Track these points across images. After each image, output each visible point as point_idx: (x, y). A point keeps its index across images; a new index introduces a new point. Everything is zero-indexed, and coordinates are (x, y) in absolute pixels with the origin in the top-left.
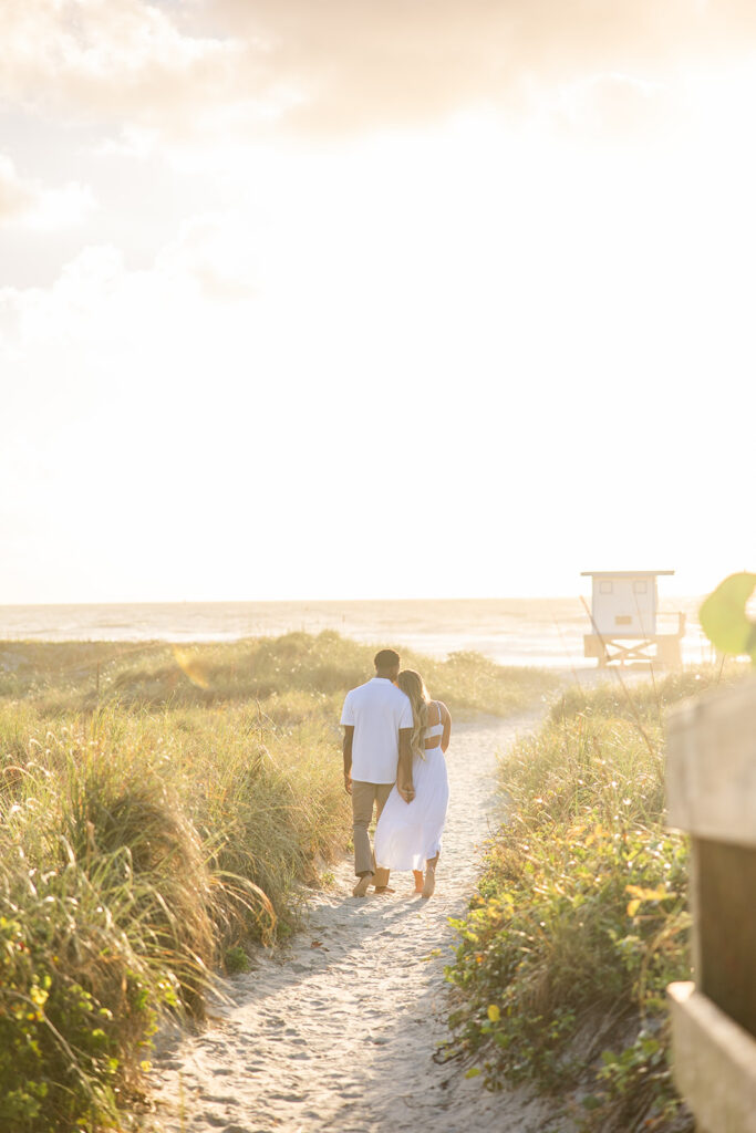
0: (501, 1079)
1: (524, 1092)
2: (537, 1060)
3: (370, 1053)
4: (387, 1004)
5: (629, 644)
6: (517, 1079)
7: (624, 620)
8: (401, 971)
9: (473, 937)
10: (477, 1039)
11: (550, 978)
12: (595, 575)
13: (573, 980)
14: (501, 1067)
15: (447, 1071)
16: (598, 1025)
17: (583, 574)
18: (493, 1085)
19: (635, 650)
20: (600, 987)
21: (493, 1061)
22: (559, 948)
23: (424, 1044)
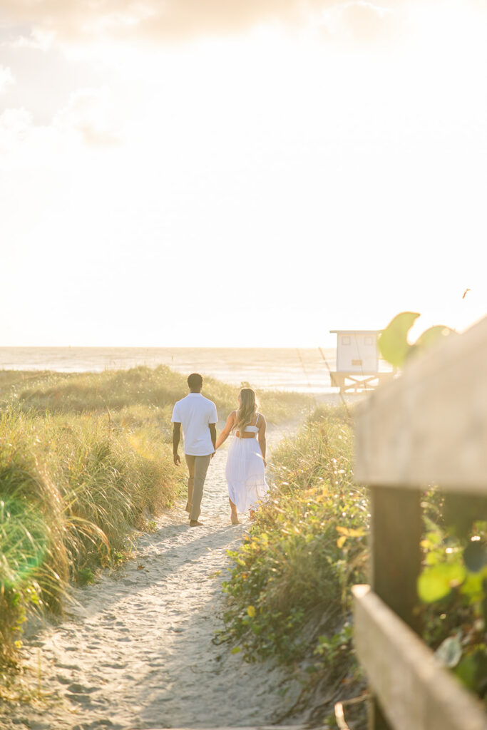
0: (255, 655)
1: (269, 663)
2: (278, 642)
3: (171, 638)
4: (185, 606)
5: (360, 378)
6: (265, 654)
7: (358, 362)
8: (196, 585)
9: (243, 563)
10: (241, 629)
11: (288, 588)
12: (339, 333)
13: (303, 589)
14: (255, 647)
15: (221, 650)
16: (319, 619)
17: (331, 332)
18: (249, 659)
19: (364, 382)
20: (321, 594)
21: (250, 643)
22: (295, 569)
23: (207, 632)
